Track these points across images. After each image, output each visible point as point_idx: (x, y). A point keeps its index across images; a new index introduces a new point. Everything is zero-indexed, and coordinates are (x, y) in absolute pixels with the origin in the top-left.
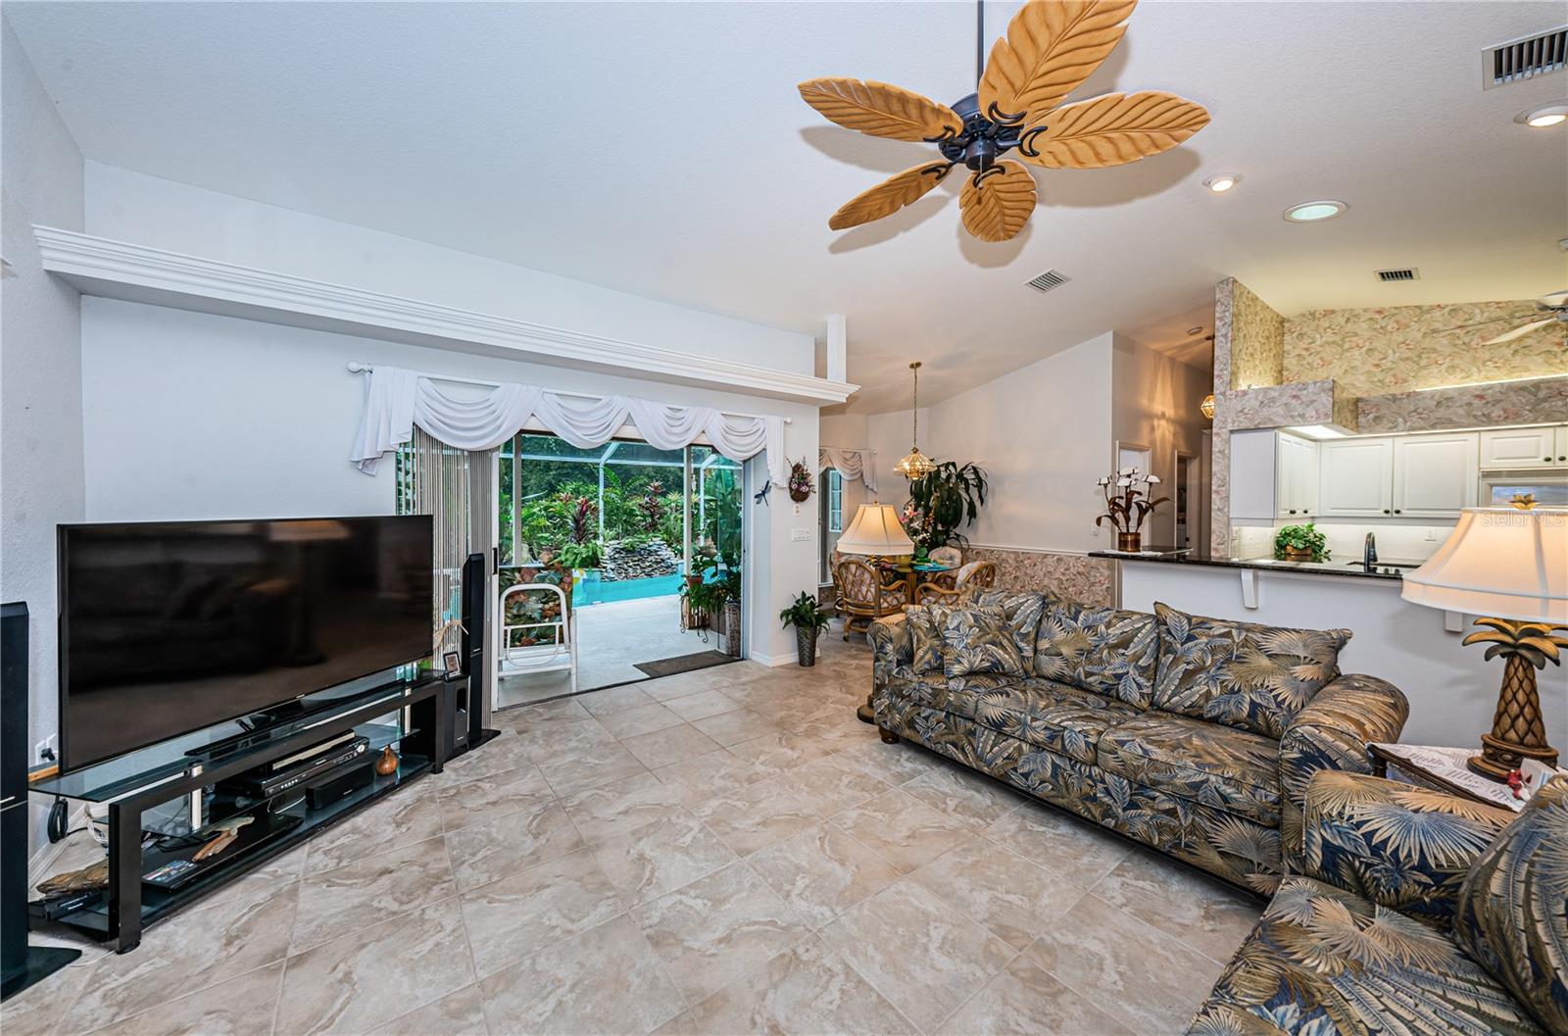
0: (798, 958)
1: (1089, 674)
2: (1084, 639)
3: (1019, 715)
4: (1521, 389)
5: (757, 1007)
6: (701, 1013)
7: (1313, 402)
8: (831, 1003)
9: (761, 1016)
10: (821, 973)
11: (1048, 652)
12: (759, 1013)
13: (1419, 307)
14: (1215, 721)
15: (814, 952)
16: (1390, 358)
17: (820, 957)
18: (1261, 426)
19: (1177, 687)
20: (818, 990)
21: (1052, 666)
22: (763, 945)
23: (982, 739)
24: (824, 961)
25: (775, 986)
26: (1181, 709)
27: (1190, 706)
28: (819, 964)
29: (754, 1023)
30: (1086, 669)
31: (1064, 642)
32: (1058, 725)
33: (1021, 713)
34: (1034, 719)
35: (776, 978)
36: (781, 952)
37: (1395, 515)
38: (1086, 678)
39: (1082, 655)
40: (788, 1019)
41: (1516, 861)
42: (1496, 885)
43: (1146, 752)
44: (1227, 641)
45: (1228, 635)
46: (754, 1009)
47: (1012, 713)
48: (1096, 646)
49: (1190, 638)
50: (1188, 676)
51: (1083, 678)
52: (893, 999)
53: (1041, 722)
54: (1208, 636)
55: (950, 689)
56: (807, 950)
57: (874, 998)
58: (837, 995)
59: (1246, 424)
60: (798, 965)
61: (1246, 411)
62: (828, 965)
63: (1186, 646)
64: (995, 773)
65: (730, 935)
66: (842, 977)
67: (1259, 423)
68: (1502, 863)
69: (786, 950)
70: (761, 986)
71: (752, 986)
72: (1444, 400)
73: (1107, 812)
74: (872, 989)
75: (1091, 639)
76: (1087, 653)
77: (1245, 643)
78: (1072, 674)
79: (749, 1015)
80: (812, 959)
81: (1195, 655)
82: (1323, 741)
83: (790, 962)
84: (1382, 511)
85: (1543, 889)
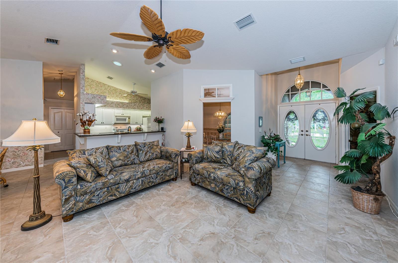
0: (181, 238)
1: (128, 161)
2: (124, 154)
3: (133, 174)
4: (121, 103)
5: (196, 245)
6: (200, 257)
7: (103, 99)
8: (193, 231)
9: (198, 243)
10: (185, 233)
11: (117, 160)
12: (197, 244)
13: (104, 84)
14: (151, 160)
15: (179, 235)
16: (99, 92)
17: (180, 234)
18: (93, 103)
19: (144, 157)
20: (190, 233)
21: (119, 163)
22: (177, 247)
23: (122, 188)
24: (182, 233)
25: (190, 242)
26: (145, 161)
27: (147, 159)
28: (182, 234)
29: (200, 245)
30: (127, 160)
31: (120, 156)
32: (143, 171)
33: (134, 173)
34: (137, 173)
35: (187, 242)
36: (179, 242)
37: (103, 123)
38: (128, 162)
39: (125, 157)
40: (198, 238)
41: (209, 151)
42: (209, 154)
43: (158, 166)
44: (150, 145)
45: (149, 144)
46: (197, 245)
47: (132, 174)
48: (128, 154)
49: (145, 146)
50: (146, 153)
51: (127, 163)
52: (190, 221)
53: (139, 172)
54: (147, 145)
55: (110, 179)
56: (178, 236)
57: (191, 224)
58: (190, 230)
59: (89, 102)
60: (183, 238)
61: (89, 98)
62: (183, 232)
63: (144, 148)
64: (126, 193)
65: (173, 257)
66: (186, 229)
67: (92, 102)
68: (208, 152)
69: (179, 241)
70: (190, 245)
71: (190, 247)
72: (112, 103)
73: (153, 182)
74: (189, 224)
75: (126, 153)
76: (126, 157)
77: (152, 145)
78: (124, 163)
79: (198, 246)
80: (181, 235)
81: (146, 149)
82: (177, 153)
83: (182, 240)
84: (101, 123)
85: (213, 152)
